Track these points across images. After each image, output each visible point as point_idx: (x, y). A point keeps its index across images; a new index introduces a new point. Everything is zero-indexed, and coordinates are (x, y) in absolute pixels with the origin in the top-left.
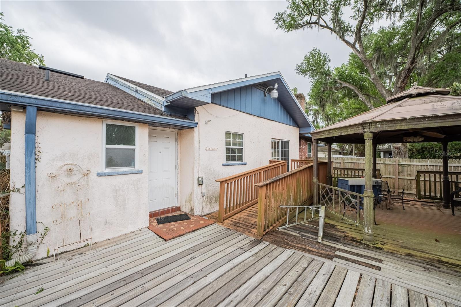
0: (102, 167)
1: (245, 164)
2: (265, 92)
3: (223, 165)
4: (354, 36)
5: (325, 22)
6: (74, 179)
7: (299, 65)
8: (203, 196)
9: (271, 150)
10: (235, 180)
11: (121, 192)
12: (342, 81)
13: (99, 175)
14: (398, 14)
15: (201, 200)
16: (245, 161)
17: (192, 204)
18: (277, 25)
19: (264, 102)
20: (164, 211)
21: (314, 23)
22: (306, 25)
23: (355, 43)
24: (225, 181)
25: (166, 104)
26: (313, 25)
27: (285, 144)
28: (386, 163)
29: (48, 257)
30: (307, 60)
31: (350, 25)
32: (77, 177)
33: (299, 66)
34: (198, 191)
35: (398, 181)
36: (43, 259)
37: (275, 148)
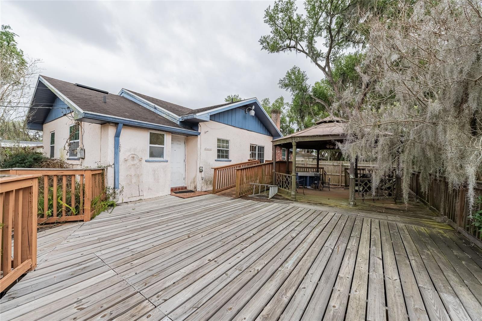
0: (147, 157)
1: (230, 161)
2: (245, 111)
3: (215, 160)
4: (325, 61)
5: (302, 47)
6: (135, 162)
7: (282, 79)
8: (202, 179)
9: (250, 153)
10: (223, 169)
11: (157, 172)
12: (316, 97)
13: (146, 161)
14: (361, 45)
15: (201, 182)
16: (230, 159)
17: (195, 185)
18: (262, 46)
19: (245, 118)
20: (177, 189)
21: (293, 47)
22: (286, 48)
23: (325, 67)
24: (217, 169)
25: (181, 120)
26: (292, 49)
27: (261, 149)
28: (334, 164)
29: (122, 203)
30: (289, 75)
31: (322, 52)
32: (136, 161)
33: (282, 81)
34: (199, 175)
35: (342, 177)
36: (120, 203)
37: (253, 151)
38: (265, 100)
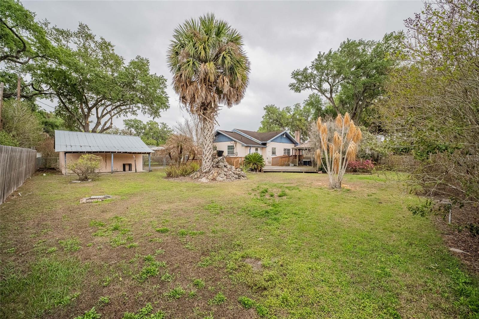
3: (272, 155)
4: (330, 94)
5: (315, 87)
9: (284, 152)
16: (276, 154)
19: (281, 138)
22: (305, 88)
23: (330, 97)
24: (273, 158)
26: (309, 88)
27: (289, 150)
38: (297, 105)
